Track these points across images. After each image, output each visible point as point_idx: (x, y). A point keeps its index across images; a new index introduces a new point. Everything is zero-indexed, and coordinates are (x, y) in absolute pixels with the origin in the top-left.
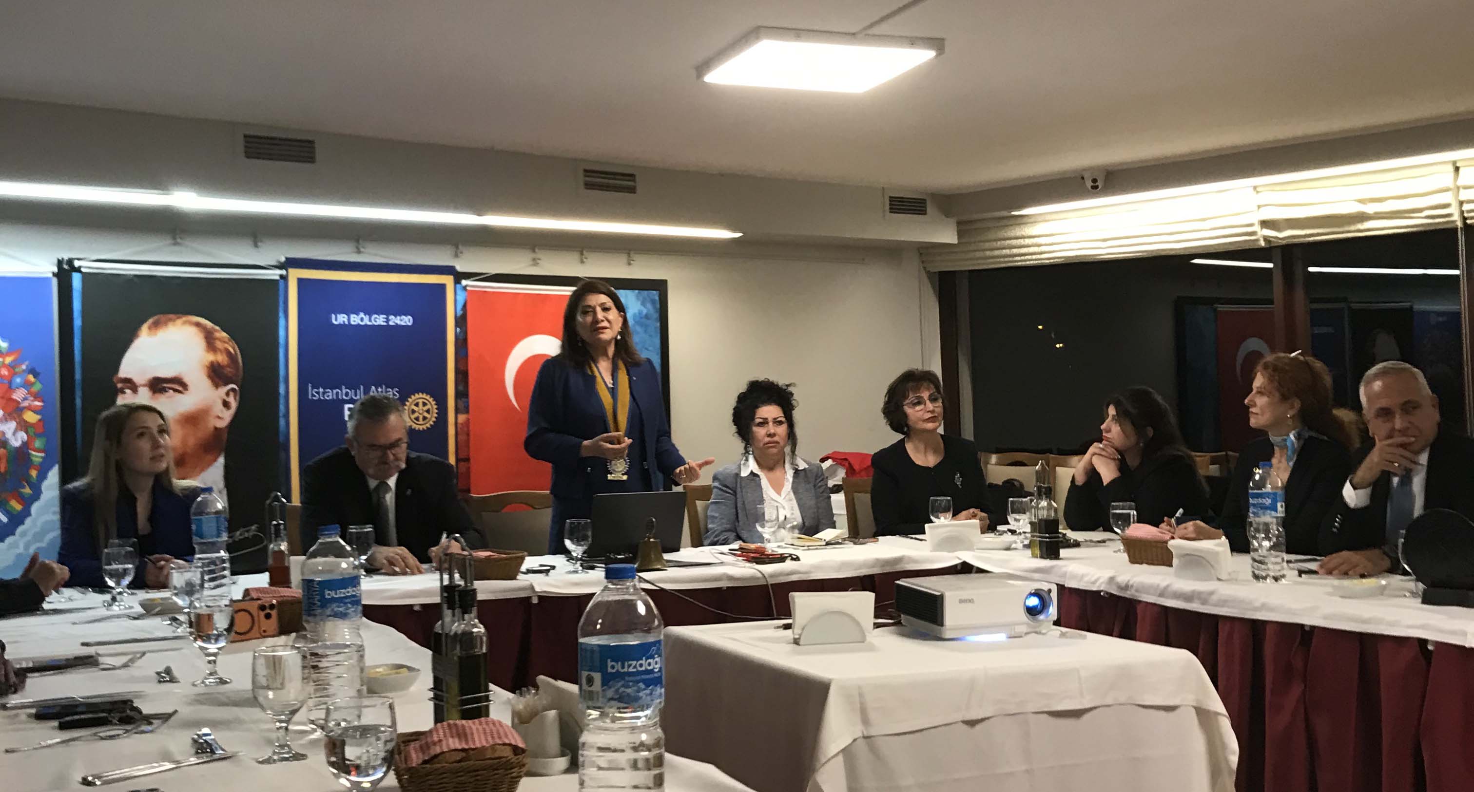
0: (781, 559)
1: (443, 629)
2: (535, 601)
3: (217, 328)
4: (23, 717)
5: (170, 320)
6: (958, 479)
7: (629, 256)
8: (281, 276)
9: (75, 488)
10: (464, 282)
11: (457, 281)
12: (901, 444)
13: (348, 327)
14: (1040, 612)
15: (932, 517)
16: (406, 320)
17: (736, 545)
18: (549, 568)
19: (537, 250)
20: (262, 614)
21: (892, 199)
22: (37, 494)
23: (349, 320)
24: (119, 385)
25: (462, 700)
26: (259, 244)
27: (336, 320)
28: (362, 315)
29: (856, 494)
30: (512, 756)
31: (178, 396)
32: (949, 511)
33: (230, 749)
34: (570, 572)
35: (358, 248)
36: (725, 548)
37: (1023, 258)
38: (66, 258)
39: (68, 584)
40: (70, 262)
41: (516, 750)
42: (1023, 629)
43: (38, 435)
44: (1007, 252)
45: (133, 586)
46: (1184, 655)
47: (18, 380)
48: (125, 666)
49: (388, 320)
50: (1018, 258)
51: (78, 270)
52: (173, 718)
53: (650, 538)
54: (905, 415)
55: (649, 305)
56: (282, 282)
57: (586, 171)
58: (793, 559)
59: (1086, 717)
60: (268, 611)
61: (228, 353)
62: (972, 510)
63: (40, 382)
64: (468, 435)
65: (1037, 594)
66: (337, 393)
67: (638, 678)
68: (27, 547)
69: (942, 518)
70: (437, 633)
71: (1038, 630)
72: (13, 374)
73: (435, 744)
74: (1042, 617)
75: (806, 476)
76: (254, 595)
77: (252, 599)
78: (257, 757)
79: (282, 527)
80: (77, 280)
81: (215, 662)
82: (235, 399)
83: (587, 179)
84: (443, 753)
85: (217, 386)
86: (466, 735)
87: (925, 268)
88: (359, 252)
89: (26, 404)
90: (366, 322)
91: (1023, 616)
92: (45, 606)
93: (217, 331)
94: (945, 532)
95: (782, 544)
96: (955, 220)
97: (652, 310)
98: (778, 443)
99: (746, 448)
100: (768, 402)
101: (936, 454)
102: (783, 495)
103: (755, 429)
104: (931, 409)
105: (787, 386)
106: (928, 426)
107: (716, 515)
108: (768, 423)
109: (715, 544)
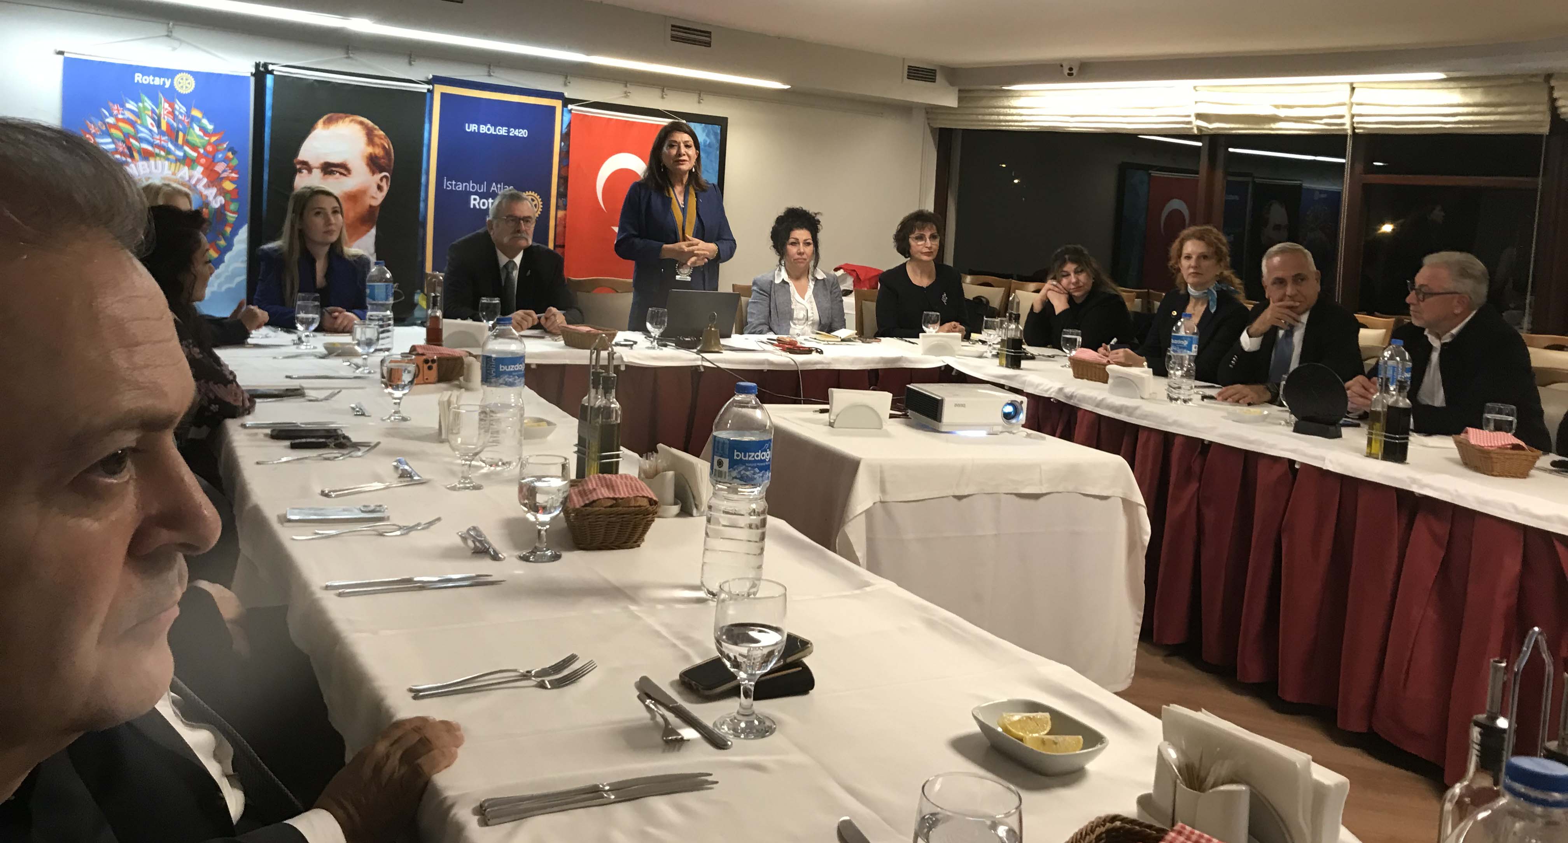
0: (809, 351)
2: (623, 368)
3: (377, 127)
4: (262, 436)
5: (341, 118)
6: (944, 298)
7: (700, 96)
8: (428, 90)
9: (269, 249)
10: (570, 107)
11: (565, 105)
12: (904, 266)
13: (477, 134)
14: (1013, 417)
15: (923, 327)
16: (523, 133)
17: (772, 335)
18: (632, 343)
19: (628, 85)
20: (426, 366)
21: (910, 68)
22: (229, 247)
23: (479, 129)
24: (298, 166)
25: (601, 456)
26: (413, 63)
27: (469, 128)
28: (489, 126)
29: (863, 301)
30: (648, 506)
31: (343, 178)
32: (936, 323)
33: (426, 476)
34: (648, 348)
35: (489, 72)
36: (764, 337)
37: (1007, 124)
38: (262, 62)
39: (266, 324)
40: (265, 65)
41: (652, 502)
42: (1000, 429)
43: (233, 200)
44: (996, 118)
45: (318, 330)
46: (1117, 461)
47: (220, 156)
48: (326, 399)
49: (509, 132)
50: (1003, 124)
51: (271, 72)
52: (378, 447)
53: (711, 328)
54: (909, 246)
55: (712, 137)
56: (429, 95)
57: (673, 26)
58: (817, 352)
59: (1042, 499)
60: (430, 364)
61: (384, 148)
62: (953, 323)
63: (237, 159)
64: (565, 227)
65: (1012, 404)
66: (466, 186)
67: (755, 465)
68: (220, 286)
69: (931, 328)
71: (1010, 430)
72: (216, 151)
73: (591, 492)
74: (1014, 421)
75: (824, 284)
76: (420, 351)
77: (418, 354)
78: (446, 484)
80: (269, 80)
81: (399, 404)
82: (387, 184)
83: (674, 33)
84: (599, 499)
85: (373, 173)
86: (613, 486)
87: (929, 124)
88: (490, 75)
89: (224, 175)
90: (492, 131)
91: (1000, 419)
92: (249, 341)
93: (375, 129)
94: (934, 341)
95: (807, 337)
96: (957, 89)
97: (714, 141)
98: (805, 259)
99: (780, 261)
100: (801, 227)
101: (929, 277)
102: (806, 297)
103: (789, 247)
104: (929, 245)
105: (816, 214)
106: (925, 258)
107: (755, 312)
108: (799, 243)
109: (753, 333)
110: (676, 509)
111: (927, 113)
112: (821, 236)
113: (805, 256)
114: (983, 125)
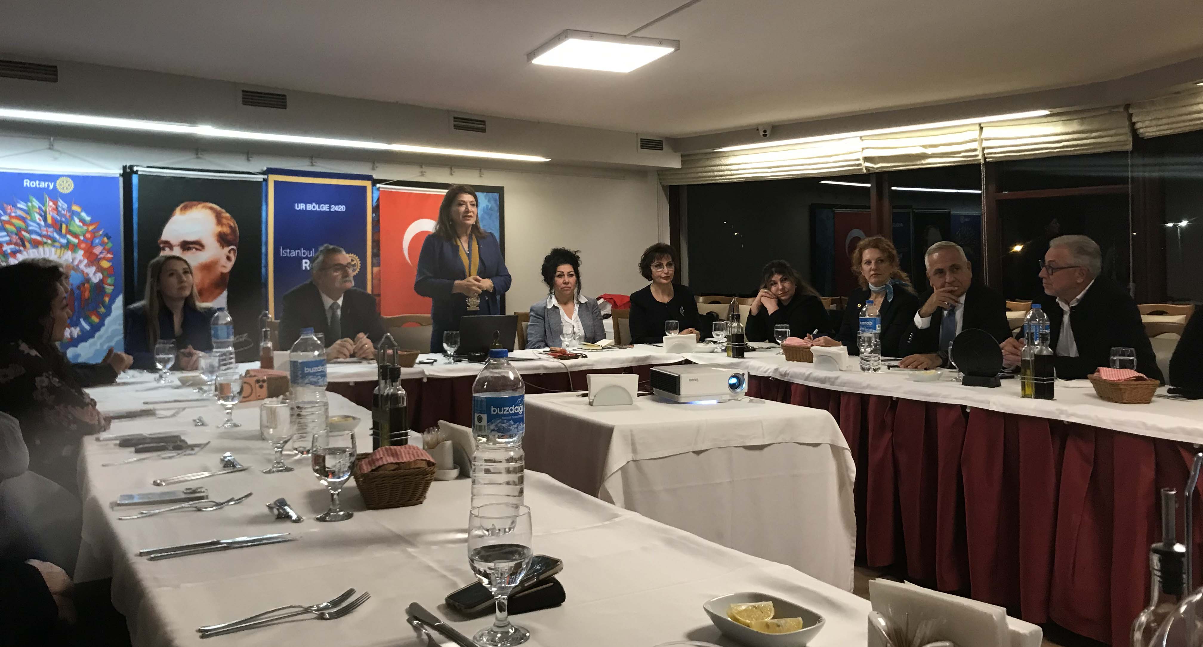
0: (576, 356)
1: (379, 392)
2: (425, 380)
3: (224, 211)
4: (112, 446)
5: (195, 205)
6: (682, 311)
7: (481, 171)
8: (264, 179)
9: (135, 308)
10: (378, 185)
11: (374, 185)
12: (648, 289)
13: (305, 212)
14: (738, 387)
15: (667, 333)
16: (342, 208)
17: (548, 349)
18: (433, 361)
19: (423, 167)
20: (258, 385)
21: (642, 140)
22: (108, 313)
23: (306, 207)
24: (162, 246)
25: (391, 435)
26: (250, 159)
27: (298, 207)
28: (314, 204)
29: (618, 319)
30: (427, 467)
31: (199, 253)
32: (677, 329)
33: (245, 465)
34: (446, 364)
35: (312, 162)
36: (541, 350)
37: (721, 178)
38: (128, 165)
39: (132, 367)
40: (131, 167)
41: (430, 464)
42: (728, 397)
43: (110, 275)
44: (711, 174)
45: (174, 369)
46: (825, 412)
47: (97, 241)
48: (173, 416)
49: (330, 208)
50: (717, 178)
51: (136, 172)
52: (208, 446)
53: (496, 343)
54: (651, 271)
55: (493, 202)
56: (264, 183)
57: (455, 118)
58: (583, 357)
59: (766, 450)
60: (261, 383)
61: (231, 227)
62: (690, 329)
63: (112, 243)
64: (380, 280)
65: (735, 376)
66: (298, 253)
68: (102, 345)
70: (375, 394)
71: (736, 398)
72: (94, 237)
73: (378, 460)
74: (738, 390)
75: (587, 308)
76: (252, 374)
77: (251, 376)
78: (262, 469)
79: (269, 332)
80: (135, 179)
81: (231, 413)
82: (234, 255)
83: (456, 123)
84: (384, 465)
85: (223, 247)
86: (397, 454)
87: (661, 183)
88: (313, 165)
89: (102, 256)
90: (317, 208)
91: (727, 390)
92: (118, 380)
93: (222, 212)
94: (675, 342)
95: (575, 348)
96: (680, 155)
97: (494, 205)
98: (570, 288)
99: (550, 291)
100: (565, 262)
101: (669, 295)
102: (573, 319)
103: (557, 279)
104: (666, 272)
105: (576, 252)
106: (664, 281)
107: (533, 332)
108: (564, 275)
109: (534, 348)
110: (455, 473)
111: (659, 175)
112: (581, 269)
113: (569, 285)
114: (702, 181)
